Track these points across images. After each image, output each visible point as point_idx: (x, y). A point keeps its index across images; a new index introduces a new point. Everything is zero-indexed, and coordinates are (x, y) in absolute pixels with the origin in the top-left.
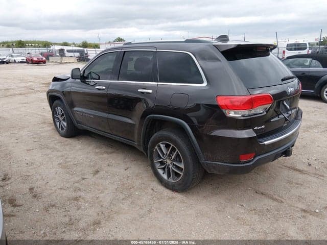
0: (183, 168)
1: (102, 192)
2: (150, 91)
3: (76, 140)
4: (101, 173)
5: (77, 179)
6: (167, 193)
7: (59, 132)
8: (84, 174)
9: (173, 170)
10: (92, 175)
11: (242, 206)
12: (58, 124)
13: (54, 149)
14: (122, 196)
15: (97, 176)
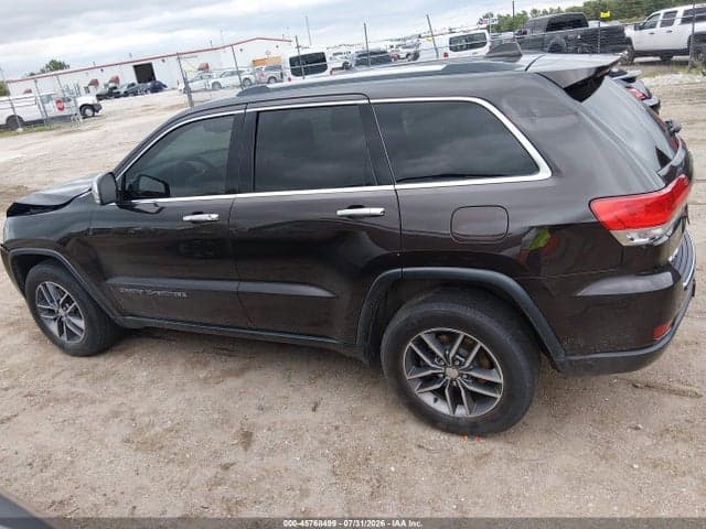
0: (501, 381)
1: (305, 493)
2: (378, 211)
3: (122, 357)
4: (261, 437)
5: (209, 473)
6: (460, 445)
7: (62, 347)
8: (216, 454)
9: (467, 390)
10: (241, 448)
11: (637, 428)
12: (54, 327)
13: (80, 400)
14: (365, 489)
15: (255, 448)
